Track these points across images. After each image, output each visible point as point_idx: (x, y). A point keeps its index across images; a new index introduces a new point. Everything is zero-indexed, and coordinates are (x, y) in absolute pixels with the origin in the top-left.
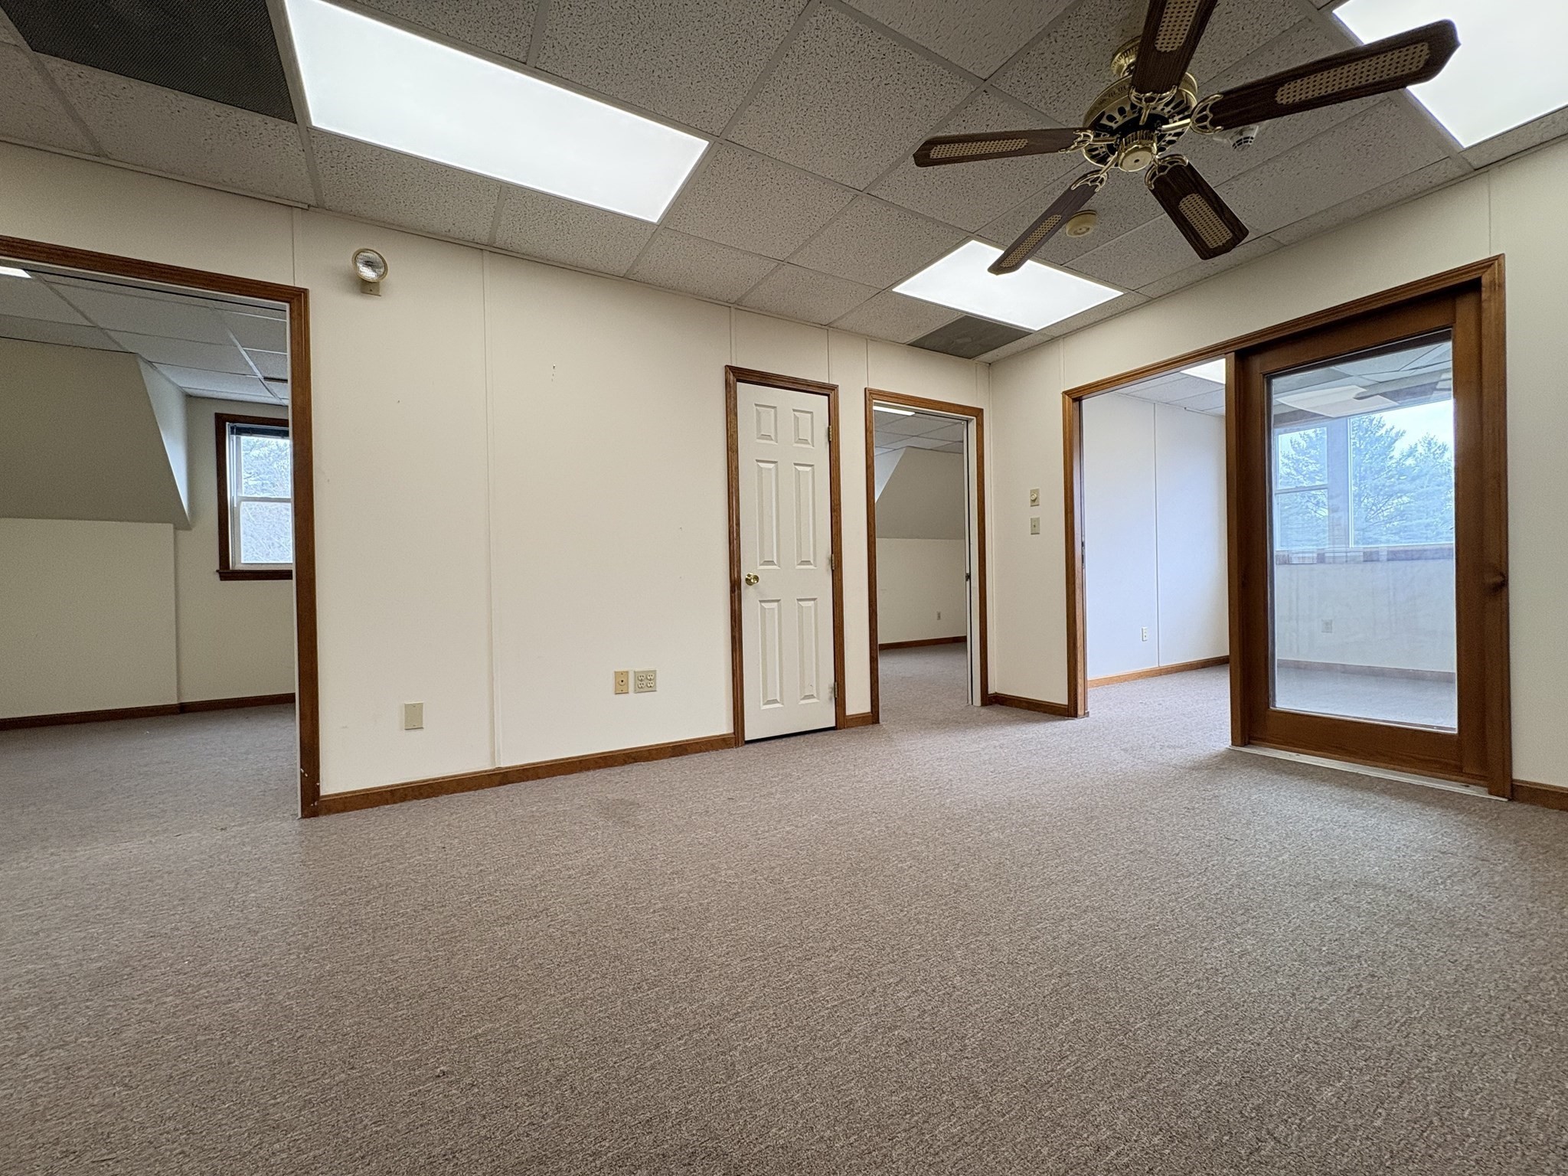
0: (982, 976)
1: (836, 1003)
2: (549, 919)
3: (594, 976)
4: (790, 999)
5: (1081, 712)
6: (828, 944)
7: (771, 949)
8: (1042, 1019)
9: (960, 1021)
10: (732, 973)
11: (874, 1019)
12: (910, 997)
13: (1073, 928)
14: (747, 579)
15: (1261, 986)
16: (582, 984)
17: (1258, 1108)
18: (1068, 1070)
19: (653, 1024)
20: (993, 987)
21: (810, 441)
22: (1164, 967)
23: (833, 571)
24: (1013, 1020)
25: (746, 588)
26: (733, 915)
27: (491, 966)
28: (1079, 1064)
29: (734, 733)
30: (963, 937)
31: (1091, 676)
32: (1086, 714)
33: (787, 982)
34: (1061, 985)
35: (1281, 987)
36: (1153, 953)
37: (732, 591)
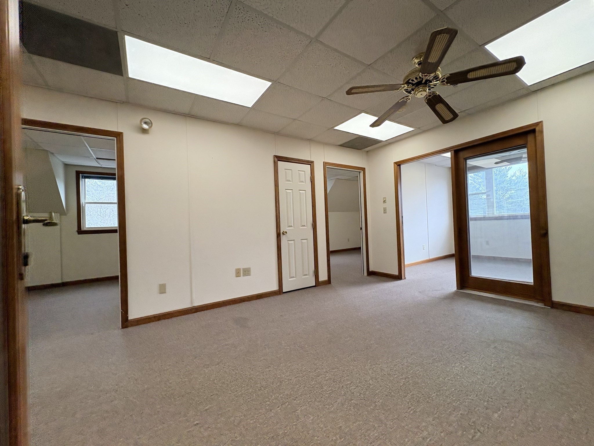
0: (379, 380)
1: (330, 392)
2: (223, 365)
3: (244, 386)
4: (314, 391)
5: (403, 278)
6: (325, 370)
7: (305, 373)
8: (401, 394)
9: (373, 396)
10: (292, 382)
11: (344, 397)
12: (355, 388)
13: (408, 361)
14: (282, 233)
15: (472, 379)
16: (240, 389)
17: (474, 422)
18: (411, 412)
19: (268, 402)
20: (383, 384)
21: (304, 181)
22: (440, 374)
23: (313, 228)
24: (391, 395)
25: (282, 236)
26: (289, 361)
27: (206, 384)
28: (415, 410)
29: (279, 290)
30: (371, 366)
31: (406, 263)
32: (405, 278)
33: (312, 385)
34: (406, 382)
35: (478, 379)
36: (436, 369)
37: (278, 237)
